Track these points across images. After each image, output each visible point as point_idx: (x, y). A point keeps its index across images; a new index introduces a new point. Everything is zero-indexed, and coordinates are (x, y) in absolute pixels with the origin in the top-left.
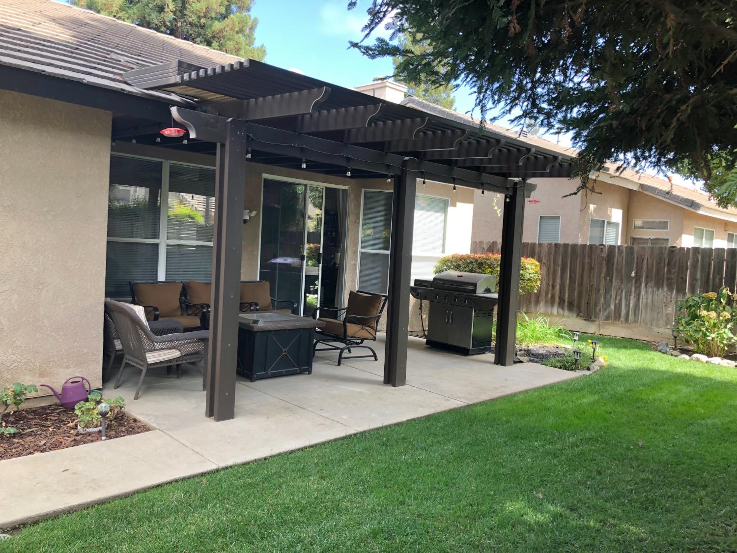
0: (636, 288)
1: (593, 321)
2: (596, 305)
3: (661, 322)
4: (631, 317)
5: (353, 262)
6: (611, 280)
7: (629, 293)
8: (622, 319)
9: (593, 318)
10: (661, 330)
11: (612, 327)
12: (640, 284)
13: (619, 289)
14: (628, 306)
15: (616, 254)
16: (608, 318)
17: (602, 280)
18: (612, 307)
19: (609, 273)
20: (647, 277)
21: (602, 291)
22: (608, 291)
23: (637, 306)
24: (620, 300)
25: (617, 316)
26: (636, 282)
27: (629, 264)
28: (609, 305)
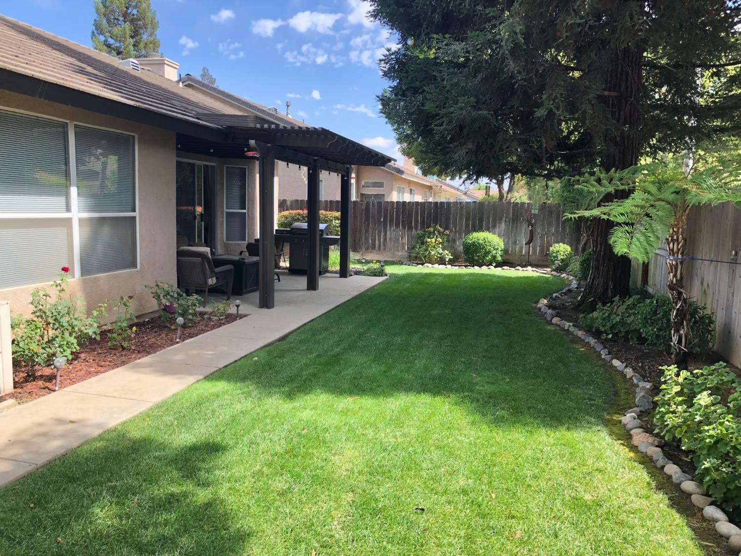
0: (384, 228)
1: (358, 251)
2: (359, 241)
3: (400, 248)
4: (382, 247)
5: (221, 219)
6: (369, 224)
7: (380, 232)
8: (377, 249)
9: (358, 250)
10: (400, 254)
11: (371, 254)
12: (387, 226)
13: (374, 229)
14: (379, 240)
15: (371, 207)
16: (367, 249)
17: (363, 224)
18: (370, 241)
19: (367, 219)
20: (390, 222)
21: (364, 231)
22: (367, 231)
23: (385, 240)
24: (375, 236)
25: (373, 247)
26: (384, 225)
27: (379, 212)
28: (369, 240)
